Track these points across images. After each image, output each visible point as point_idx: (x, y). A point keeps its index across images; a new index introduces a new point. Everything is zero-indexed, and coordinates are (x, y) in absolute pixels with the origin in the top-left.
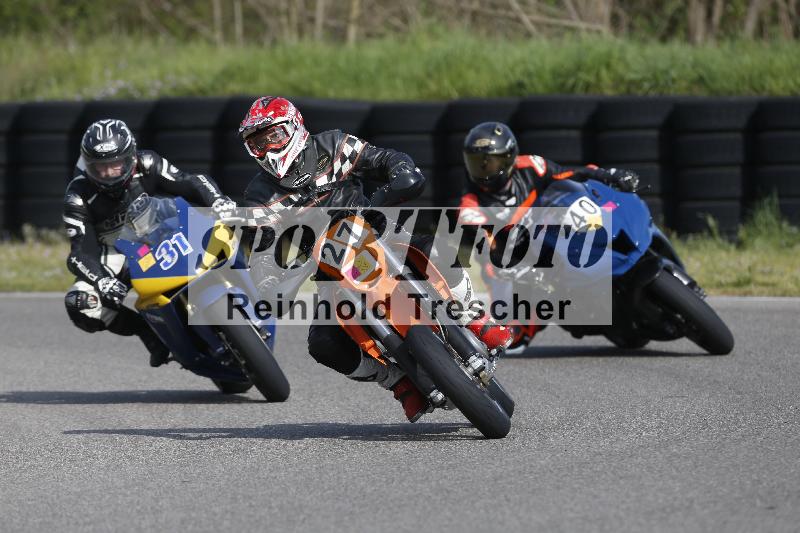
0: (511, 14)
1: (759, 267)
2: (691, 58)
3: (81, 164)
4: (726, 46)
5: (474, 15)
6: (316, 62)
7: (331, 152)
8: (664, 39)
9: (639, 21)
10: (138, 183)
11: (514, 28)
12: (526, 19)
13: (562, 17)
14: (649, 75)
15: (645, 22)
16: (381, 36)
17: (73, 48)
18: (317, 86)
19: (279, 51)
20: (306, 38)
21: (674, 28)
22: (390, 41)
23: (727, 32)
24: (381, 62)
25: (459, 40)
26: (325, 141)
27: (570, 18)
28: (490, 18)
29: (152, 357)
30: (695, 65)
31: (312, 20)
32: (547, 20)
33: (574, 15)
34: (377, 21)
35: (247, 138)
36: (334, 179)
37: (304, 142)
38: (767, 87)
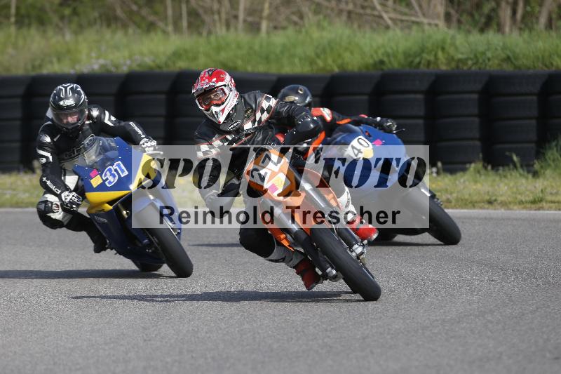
0: (376, 13)
1: (549, 190)
2: (501, 44)
3: (50, 114)
4: (526, 35)
5: (349, 13)
6: (239, 47)
7: (254, 106)
8: (482, 31)
9: (465, 18)
10: (88, 127)
11: (378, 23)
12: (385, 16)
13: (411, 15)
14: (472, 56)
15: (469, 19)
16: (284, 28)
17: (68, 37)
18: (239, 63)
19: (213, 38)
20: (232, 29)
21: (489, 22)
22: (291, 31)
23: (526, 25)
24: (284, 46)
25: (338, 31)
26: (250, 99)
27: (416, 16)
28: (361, 15)
29: (95, 246)
30: (504, 48)
31: (236, 17)
32: (399, 17)
33: (420, 14)
34: (282, 18)
35: (197, 96)
36: (256, 125)
37: (236, 100)
38: (555, 63)
